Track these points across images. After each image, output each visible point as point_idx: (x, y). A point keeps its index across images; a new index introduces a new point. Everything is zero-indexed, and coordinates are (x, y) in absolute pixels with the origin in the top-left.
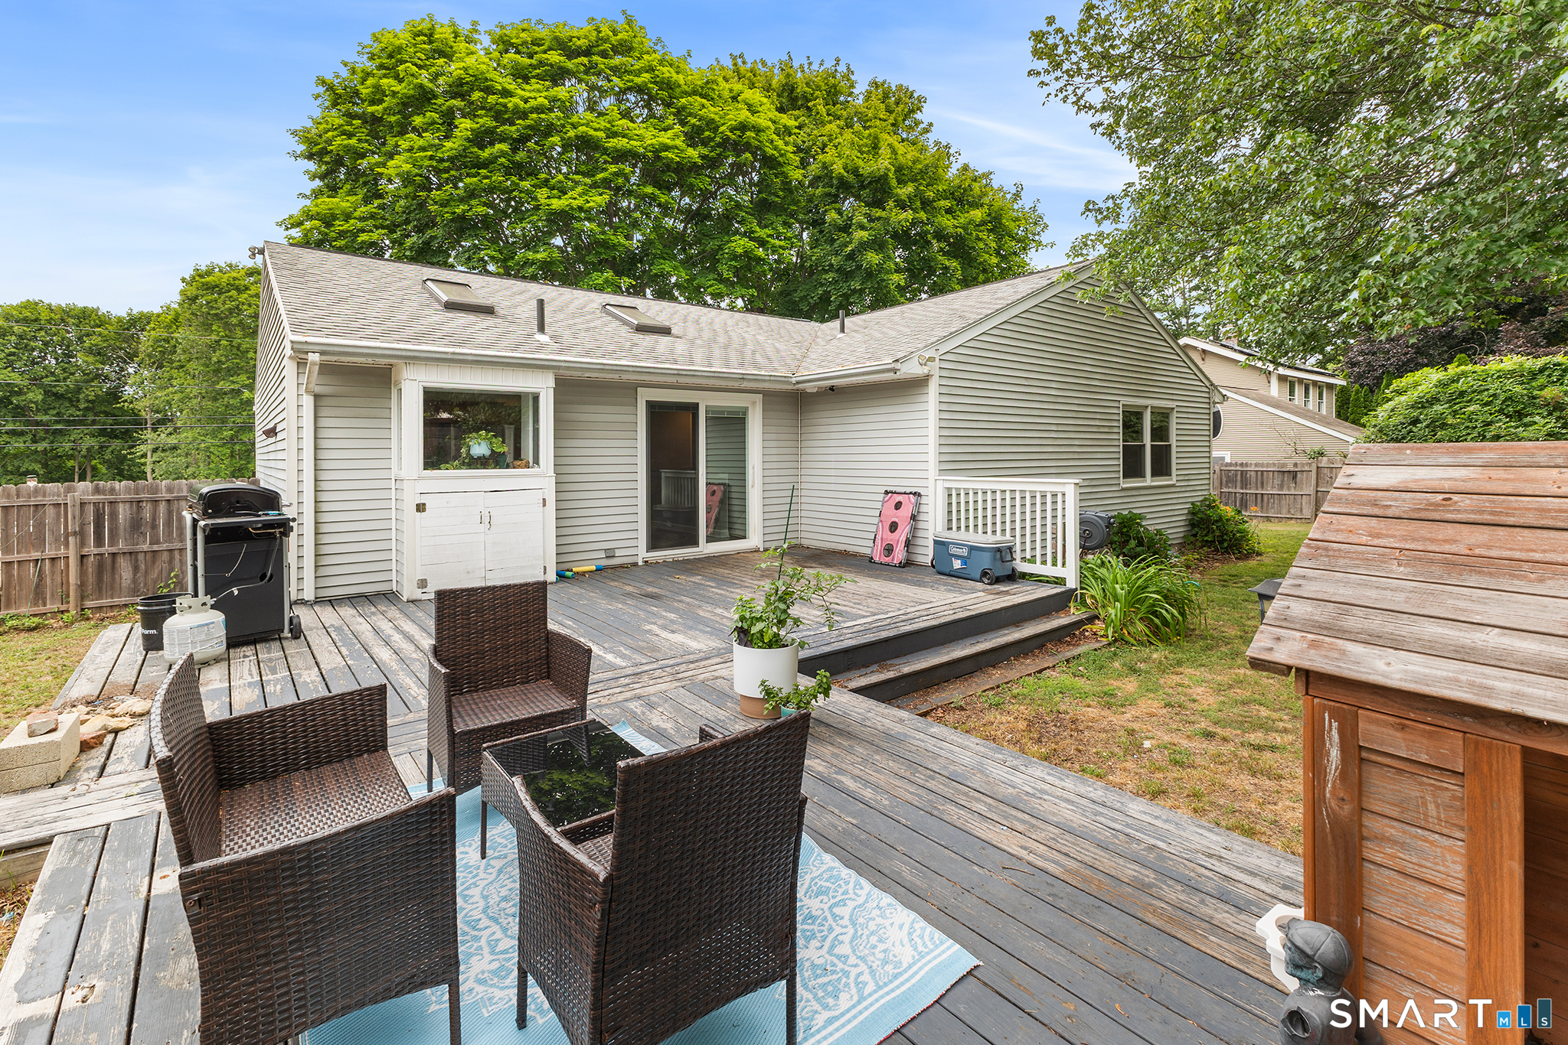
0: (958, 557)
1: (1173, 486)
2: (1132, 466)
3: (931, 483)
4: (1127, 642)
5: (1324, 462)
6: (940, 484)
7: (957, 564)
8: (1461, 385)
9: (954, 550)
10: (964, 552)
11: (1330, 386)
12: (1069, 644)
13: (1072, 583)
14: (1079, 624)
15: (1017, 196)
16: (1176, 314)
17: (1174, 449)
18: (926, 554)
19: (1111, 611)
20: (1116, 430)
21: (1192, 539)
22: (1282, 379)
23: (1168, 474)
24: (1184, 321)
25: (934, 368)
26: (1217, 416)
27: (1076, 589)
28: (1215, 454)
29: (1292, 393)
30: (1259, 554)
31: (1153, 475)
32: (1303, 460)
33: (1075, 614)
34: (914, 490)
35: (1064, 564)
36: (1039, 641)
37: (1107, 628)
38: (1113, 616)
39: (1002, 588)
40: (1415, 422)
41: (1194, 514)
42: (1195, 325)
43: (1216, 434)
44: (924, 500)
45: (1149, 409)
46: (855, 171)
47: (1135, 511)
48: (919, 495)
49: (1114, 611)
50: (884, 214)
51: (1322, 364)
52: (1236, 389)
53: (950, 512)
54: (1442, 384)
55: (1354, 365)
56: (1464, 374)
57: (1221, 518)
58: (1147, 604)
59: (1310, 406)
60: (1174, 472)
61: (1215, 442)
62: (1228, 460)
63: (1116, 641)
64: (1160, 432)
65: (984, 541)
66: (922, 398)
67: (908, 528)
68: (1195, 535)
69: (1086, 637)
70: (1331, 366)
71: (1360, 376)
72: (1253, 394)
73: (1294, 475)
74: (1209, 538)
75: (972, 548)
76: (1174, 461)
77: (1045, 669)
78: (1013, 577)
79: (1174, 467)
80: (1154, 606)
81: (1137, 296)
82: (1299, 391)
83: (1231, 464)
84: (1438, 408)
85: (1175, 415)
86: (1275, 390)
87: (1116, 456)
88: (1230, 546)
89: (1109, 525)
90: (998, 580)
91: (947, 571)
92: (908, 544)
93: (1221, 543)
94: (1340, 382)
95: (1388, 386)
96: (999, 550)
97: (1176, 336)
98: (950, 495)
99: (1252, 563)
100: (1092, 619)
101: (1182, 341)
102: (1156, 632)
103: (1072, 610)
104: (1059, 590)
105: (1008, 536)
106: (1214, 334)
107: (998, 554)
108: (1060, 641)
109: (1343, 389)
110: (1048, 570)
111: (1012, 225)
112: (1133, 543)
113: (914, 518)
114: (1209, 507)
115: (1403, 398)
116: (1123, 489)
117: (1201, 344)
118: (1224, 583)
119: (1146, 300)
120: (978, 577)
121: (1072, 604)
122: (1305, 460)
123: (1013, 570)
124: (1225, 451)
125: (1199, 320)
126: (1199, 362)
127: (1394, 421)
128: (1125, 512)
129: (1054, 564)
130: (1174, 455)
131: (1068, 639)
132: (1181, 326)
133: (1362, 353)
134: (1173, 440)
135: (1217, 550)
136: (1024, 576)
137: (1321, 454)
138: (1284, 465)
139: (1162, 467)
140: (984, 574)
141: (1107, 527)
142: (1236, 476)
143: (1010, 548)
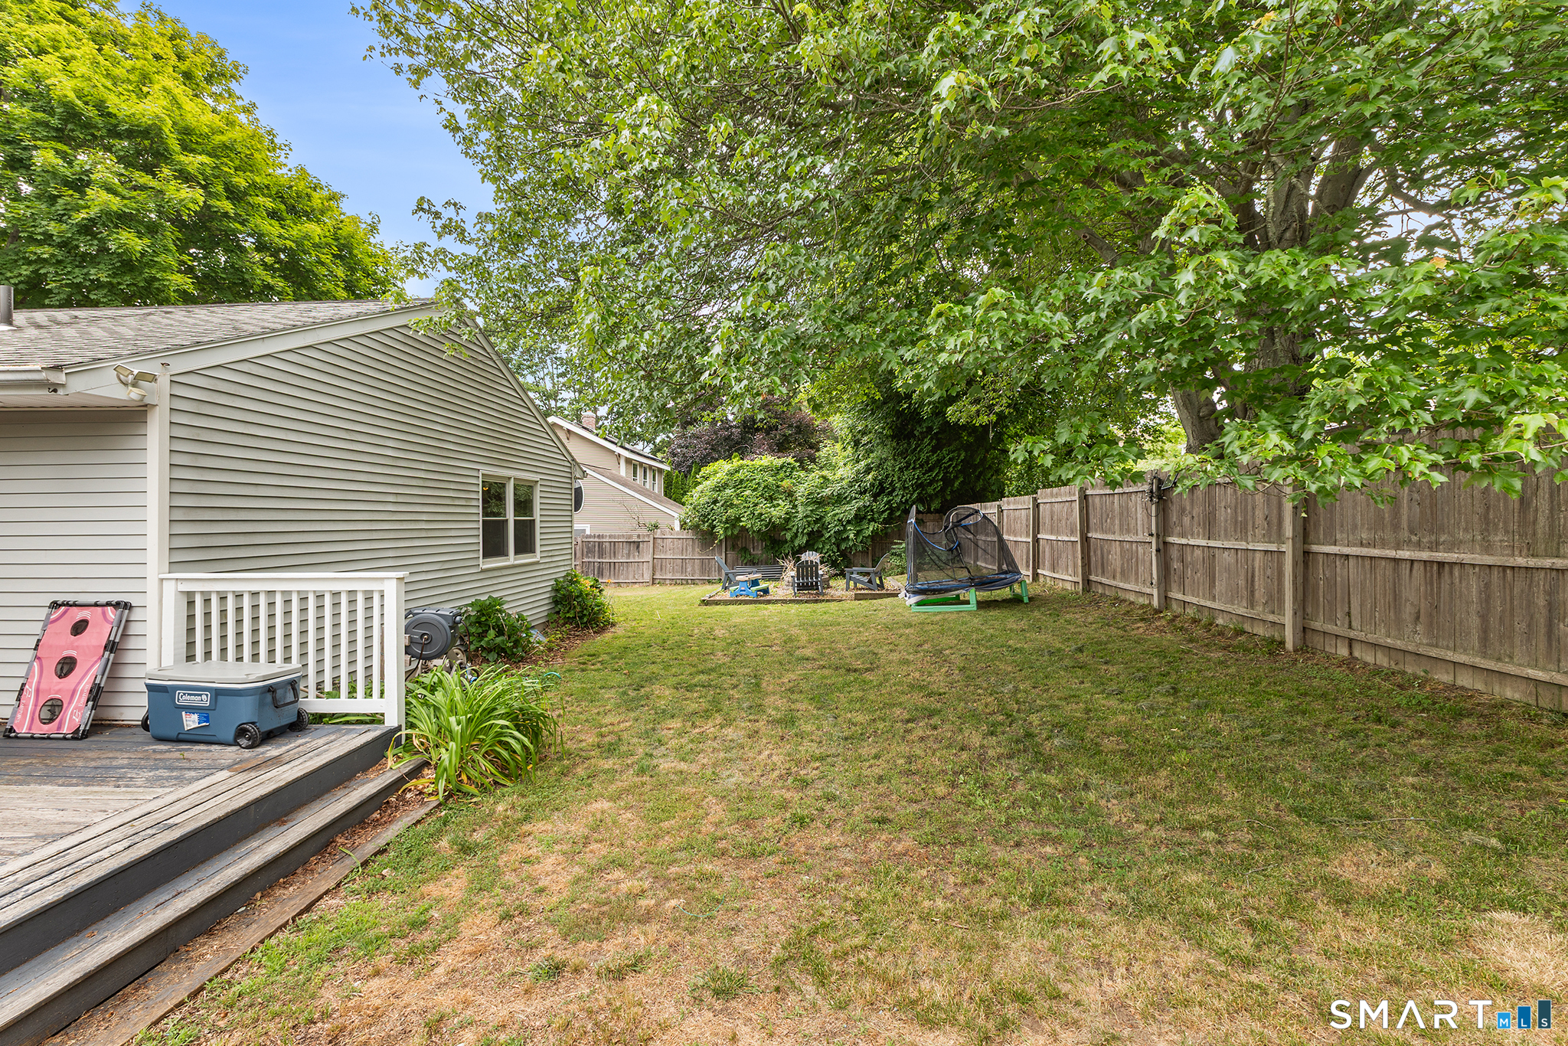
0: (191, 709)
1: (538, 563)
2: (493, 545)
3: (151, 586)
4: (466, 794)
5: (658, 534)
6: (170, 589)
7: (191, 722)
8: (740, 475)
9: (183, 699)
10: (205, 700)
11: (660, 471)
12: (377, 824)
13: (392, 720)
14: (400, 782)
15: (373, 229)
16: (548, 396)
17: (538, 525)
18: (134, 706)
19: (445, 756)
20: (474, 503)
21: (555, 617)
22: (628, 461)
23: (532, 550)
24: (553, 403)
25: (160, 393)
26: (578, 493)
27: (399, 728)
28: (576, 526)
29: (635, 474)
30: (613, 625)
31: (517, 552)
32: (644, 531)
33: (394, 767)
34: (115, 598)
35: (382, 693)
36: (322, 839)
37: (437, 779)
38: (446, 763)
39: (271, 751)
40: (715, 502)
41: (557, 591)
42: (561, 409)
43: (576, 509)
44: (136, 615)
45: (512, 481)
46: (100, 106)
47: (495, 595)
48: (127, 606)
49: (447, 756)
50: (154, 183)
51: (654, 452)
52: (595, 468)
53: (191, 631)
54: (731, 474)
55: (674, 455)
56: (741, 467)
57: (581, 592)
58: (492, 734)
59: (648, 486)
60: (538, 549)
61: (576, 516)
62: (588, 532)
63: (450, 795)
64: (524, 505)
65: (242, 677)
66: (135, 443)
67: (97, 668)
68: (558, 613)
69: (407, 803)
70: (660, 455)
71: (679, 465)
72: (607, 473)
73: (637, 544)
74: (570, 615)
75: (217, 693)
76: (538, 537)
77: (320, 898)
78: (299, 725)
79: (538, 543)
80: (500, 734)
81: (512, 374)
82: (640, 472)
83: (590, 536)
84: (728, 491)
85: (538, 488)
86: (623, 471)
87: (475, 533)
88: (589, 621)
89: (454, 626)
90: (269, 737)
91: (173, 734)
92: (96, 694)
93: (581, 618)
94: (666, 468)
95: (697, 473)
96: (271, 690)
97: (546, 415)
98: (191, 604)
99: (608, 636)
100: (416, 772)
101: (550, 420)
102: (503, 767)
103: (390, 763)
104: (373, 733)
105: (295, 663)
106: (577, 417)
107: (269, 697)
108: (363, 824)
109: (669, 475)
110: (361, 705)
111: (367, 260)
112: (492, 633)
113: (112, 647)
114: (572, 582)
115: (708, 483)
116: (483, 571)
117: (566, 425)
118: (583, 667)
119: (521, 379)
120: (230, 737)
121: (389, 753)
122: (644, 532)
123: (299, 714)
124: (584, 524)
125: (565, 404)
126: (565, 441)
127: (703, 501)
128: (484, 598)
129: (369, 694)
130: (538, 531)
131: (376, 815)
132: (550, 408)
133: (680, 446)
134: (537, 515)
135: (578, 626)
136: (320, 718)
137: (656, 527)
138: (630, 536)
139: (525, 544)
140: (241, 732)
141: (451, 628)
142: (595, 547)
143: (293, 684)
